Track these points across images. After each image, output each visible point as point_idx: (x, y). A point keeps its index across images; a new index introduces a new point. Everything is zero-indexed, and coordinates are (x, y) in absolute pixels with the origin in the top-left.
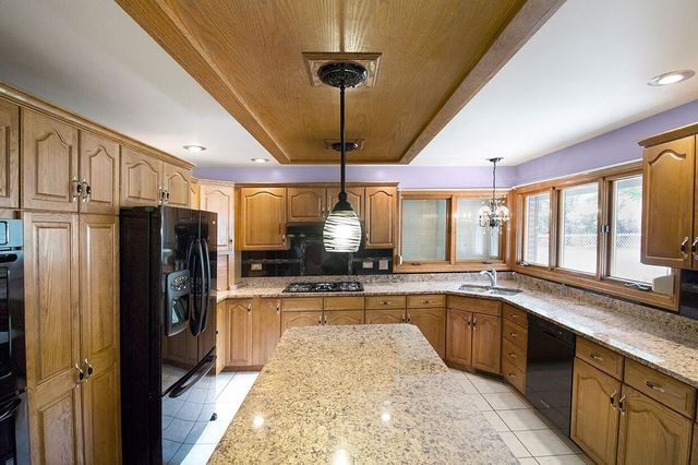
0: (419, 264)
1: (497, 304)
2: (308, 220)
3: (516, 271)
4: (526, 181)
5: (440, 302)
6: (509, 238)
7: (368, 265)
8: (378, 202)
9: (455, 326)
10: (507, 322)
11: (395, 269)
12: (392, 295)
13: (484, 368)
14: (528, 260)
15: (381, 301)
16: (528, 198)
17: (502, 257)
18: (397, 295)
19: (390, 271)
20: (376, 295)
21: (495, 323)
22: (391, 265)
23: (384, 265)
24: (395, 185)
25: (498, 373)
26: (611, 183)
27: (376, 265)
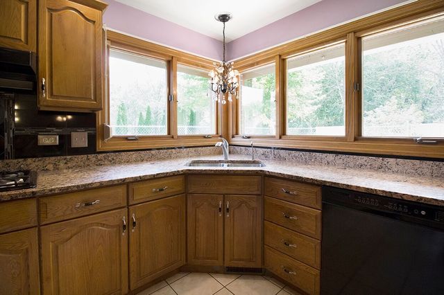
1: (256, 179)
5: (177, 186)
7: (48, 139)
9: (200, 216)
10: (269, 200)
11: (100, 146)
13: (241, 264)
19: (91, 149)
21: (254, 204)
22: (92, 139)
23: (79, 139)
25: (259, 266)
27: (65, 139)
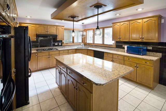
0: (68, 44)
1: (86, 50)
2: (42, 33)
3: (86, 44)
4: (89, 28)
6: (84, 39)
7: (56, 44)
8: (60, 30)
10: (88, 53)
11: (63, 45)
12: (65, 50)
14: (87, 42)
15: (63, 51)
16: (87, 31)
17: (83, 42)
18: (66, 50)
19: (61, 45)
20: (62, 50)
21: (86, 53)
22: (62, 44)
23: (60, 44)
24: (63, 26)
26: (104, 29)
27: (58, 44)
